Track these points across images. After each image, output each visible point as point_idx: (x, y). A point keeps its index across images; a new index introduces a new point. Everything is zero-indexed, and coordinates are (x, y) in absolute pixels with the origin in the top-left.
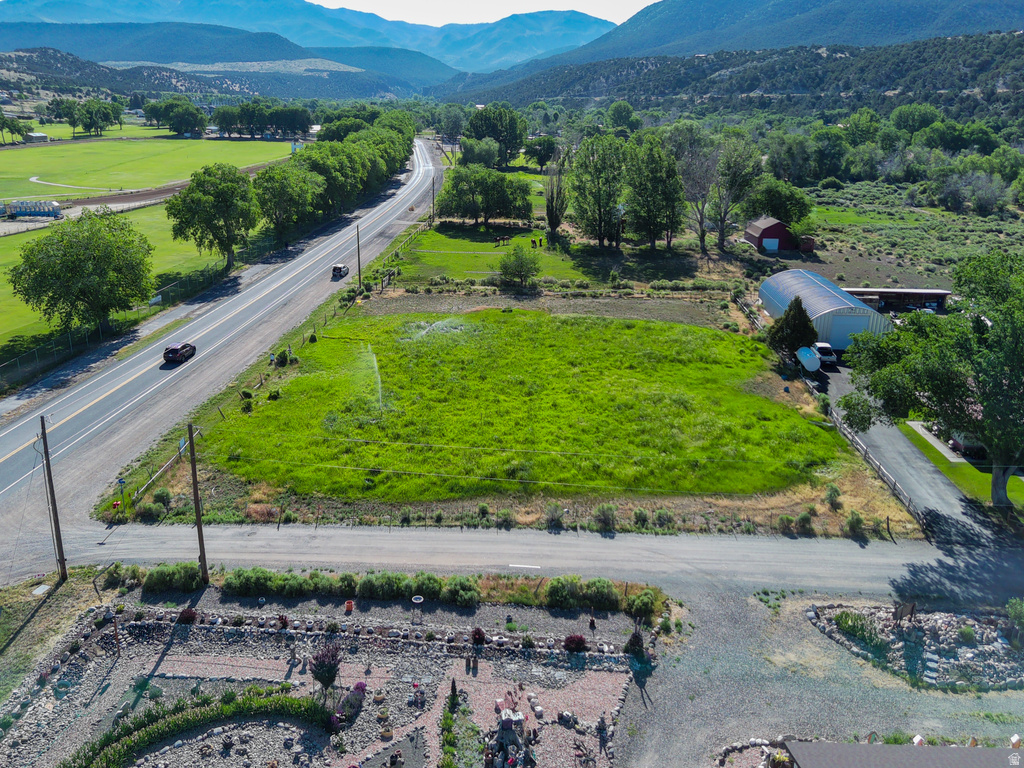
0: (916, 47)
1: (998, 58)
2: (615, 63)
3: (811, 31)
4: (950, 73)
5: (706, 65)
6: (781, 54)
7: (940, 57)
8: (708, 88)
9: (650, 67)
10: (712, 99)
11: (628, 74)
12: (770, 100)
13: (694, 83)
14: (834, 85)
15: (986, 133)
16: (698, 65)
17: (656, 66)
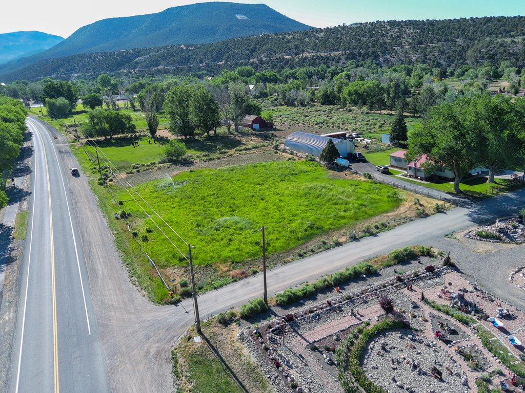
0: (224, 43)
1: (257, 46)
2: (79, 56)
3: (167, 38)
4: (242, 53)
5: (130, 55)
6: (164, 49)
7: (235, 47)
8: (135, 66)
9: (99, 57)
10: (140, 71)
11: (88, 62)
12: (169, 69)
13: (127, 64)
14: (195, 61)
15: (275, 76)
16: (126, 56)
17: (102, 57)
